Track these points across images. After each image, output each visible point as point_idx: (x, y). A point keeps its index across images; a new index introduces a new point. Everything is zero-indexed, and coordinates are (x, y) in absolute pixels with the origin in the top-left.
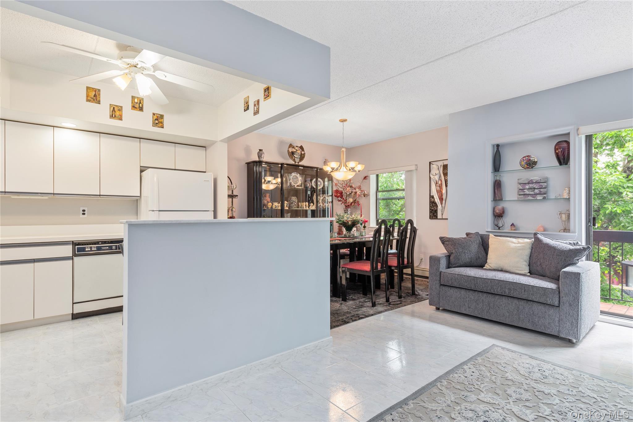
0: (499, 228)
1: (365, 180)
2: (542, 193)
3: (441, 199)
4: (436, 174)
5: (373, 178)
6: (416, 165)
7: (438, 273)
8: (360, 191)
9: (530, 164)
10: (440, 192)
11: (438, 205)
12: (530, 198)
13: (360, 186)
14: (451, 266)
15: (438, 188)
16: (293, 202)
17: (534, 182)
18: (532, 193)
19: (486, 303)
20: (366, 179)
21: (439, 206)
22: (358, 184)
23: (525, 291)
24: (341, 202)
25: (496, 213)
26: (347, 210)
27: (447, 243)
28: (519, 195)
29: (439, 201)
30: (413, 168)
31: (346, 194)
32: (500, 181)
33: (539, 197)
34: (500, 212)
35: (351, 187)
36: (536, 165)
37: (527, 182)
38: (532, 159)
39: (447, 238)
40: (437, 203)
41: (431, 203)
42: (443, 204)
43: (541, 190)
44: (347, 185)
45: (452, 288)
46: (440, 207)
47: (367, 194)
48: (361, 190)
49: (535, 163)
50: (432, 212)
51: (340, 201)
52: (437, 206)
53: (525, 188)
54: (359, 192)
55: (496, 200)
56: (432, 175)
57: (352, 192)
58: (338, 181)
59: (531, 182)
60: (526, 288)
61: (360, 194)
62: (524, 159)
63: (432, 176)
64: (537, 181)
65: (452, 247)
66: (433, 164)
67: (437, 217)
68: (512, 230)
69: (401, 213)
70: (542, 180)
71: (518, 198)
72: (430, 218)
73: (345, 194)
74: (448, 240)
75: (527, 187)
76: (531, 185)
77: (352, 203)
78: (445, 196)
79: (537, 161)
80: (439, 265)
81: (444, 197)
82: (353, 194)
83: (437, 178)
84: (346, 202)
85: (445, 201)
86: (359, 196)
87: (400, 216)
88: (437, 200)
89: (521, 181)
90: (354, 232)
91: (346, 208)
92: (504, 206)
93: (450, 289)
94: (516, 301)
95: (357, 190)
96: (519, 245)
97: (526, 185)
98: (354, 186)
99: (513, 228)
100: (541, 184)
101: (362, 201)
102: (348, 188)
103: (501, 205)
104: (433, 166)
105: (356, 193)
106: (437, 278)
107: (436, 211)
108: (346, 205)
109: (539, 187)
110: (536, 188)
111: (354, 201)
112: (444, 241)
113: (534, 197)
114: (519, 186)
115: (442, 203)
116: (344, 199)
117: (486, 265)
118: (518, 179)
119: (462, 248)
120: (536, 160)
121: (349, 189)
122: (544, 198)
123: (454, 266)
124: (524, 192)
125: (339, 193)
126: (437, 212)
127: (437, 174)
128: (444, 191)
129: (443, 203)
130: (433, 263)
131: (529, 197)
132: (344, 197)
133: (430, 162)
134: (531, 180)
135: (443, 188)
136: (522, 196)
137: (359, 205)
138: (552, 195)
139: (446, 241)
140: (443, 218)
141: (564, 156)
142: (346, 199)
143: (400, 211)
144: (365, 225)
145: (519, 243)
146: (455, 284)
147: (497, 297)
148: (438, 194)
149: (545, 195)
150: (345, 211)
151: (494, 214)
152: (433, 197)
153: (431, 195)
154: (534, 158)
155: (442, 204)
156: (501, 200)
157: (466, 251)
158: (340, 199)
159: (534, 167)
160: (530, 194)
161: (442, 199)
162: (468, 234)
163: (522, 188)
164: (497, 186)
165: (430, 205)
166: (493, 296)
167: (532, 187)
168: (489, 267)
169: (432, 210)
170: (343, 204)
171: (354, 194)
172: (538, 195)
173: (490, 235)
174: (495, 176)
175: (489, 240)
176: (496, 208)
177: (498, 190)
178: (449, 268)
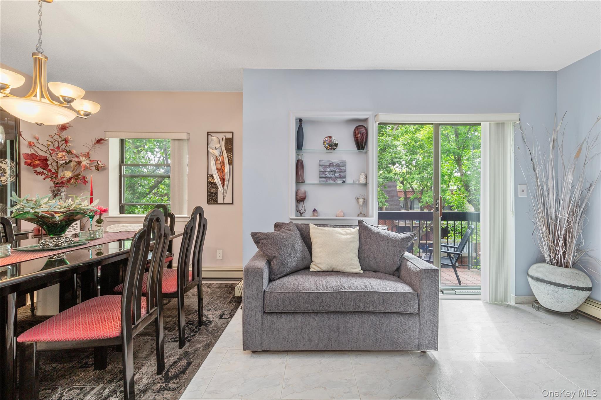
0: (301, 215)
1: (97, 145)
2: (342, 177)
3: (223, 180)
4: (216, 148)
5: (114, 145)
6: (187, 133)
7: (260, 296)
8: (88, 161)
9: (332, 146)
10: (221, 171)
11: (219, 186)
12: (331, 181)
13: (88, 153)
14: (273, 277)
15: (219, 166)
17: (335, 165)
18: (333, 176)
19: (334, 328)
20: (102, 143)
21: (219, 188)
22: (85, 150)
23: (383, 302)
24: (43, 177)
25: (299, 197)
26: (59, 190)
27: (264, 241)
28: (321, 178)
29: (220, 182)
30: (184, 136)
31: (57, 163)
32: (302, 160)
33: (339, 181)
34: (303, 196)
35: (69, 152)
36: (337, 147)
37: (328, 165)
38: (333, 140)
39: (263, 234)
40: (218, 184)
41: (210, 184)
42: (225, 186)
43: (341, 174)
44: (58, 148)
45: (283, 316)
46: (220, 188)
47: (102, 167)
48: (91, 159)
49: (336, 145)
50: (210, 195)
51: (40, 173)
52: (217, 188)
53: (326, 171)
54: (85, 162)
55: (300, 183)
56: (211, 148)
57: (71, 161)
58: (37, 140)
59: (331, 165)
60: (384, 298)
61: (88, 165)
62: (327, 139)
63: (210, 150)
64: (337, 164)
65: (272, 248)
66: (212, 136)
67: (217, 201)
68: (314, 216)
69: (149, 196)
70: (341, 163)
71: (320, 181)
72: (208, 203)
73: (54, 164)
74: (265, 236)
75: (328, 170)
76: (332, 168)
77: (70, 179)
78: (228, 175)
79: (338, 144)
80: (261, 282)
81: (227, 177)
82: (72, 164)
83: (217, 153)
84: (57, 176)
85: (228, 182)
86: (86, 168)
87: (148, 199)
88: (217, 180)
89: (322, 163)
90: (76, 226)
91: (56, 187)
92: (306, 190)
93: (280, 317)
94: (372, 318)
95: (82, 159)
96: (348, 236)
97: (327, 167)
98: (74, 152)
99: (316, 214)
100: (340, 167)
101: (92, 176)
102: (61, 153)
103: (303, 188)
104: (212, 137)
105: (79, 163)
106: (259, 303)
107: (216, 194)
108: (56, 182)
109: (338, 171)
110: (336, 171)
111: (76, 177)
112: (259, 239)
113: (334, 181)
114: (321, 168)
115: (224, 185)
116: (50, 171)
117: (312, 265)
118: (320, 161)
119: (287, 248)
120: (337, 142)
121: (64, 154)
122: (344, 182)
123: (278, 276)
124: (326, 175)
125: (38, 160)
126: (217, 196)
127: (217, 148)
128: (227, 170)
129: (225, 184)
130: (252, 279)
131: (330, 180)
132: (50, 167)
133: (208, 133)
134: (332, 163)
135: (226, 166)
136: (324, 179)
137: (85, 182)
138: (349, 180)
139: (263, 239)
140: (225, 203)
141: (362, 142)
142: (57, 172)
143: (148, 194)
144: (100, 217)
145: (347, 234)
146: (290, 309)
147: (348, 316)
148: (219, 173)
149: (344, 180)
150: (54, 191)
151: (296, 198)
152: (212, 176)
153: (210, 174)
154: (335, 140)
155: (223, 185)
156: (303, 182)
157: (292, 251)
158: (39, 169)
159: (335, 149)
160: (331, 178)
161: (224, 180)
162: (278, 226)
163: (323, 171)
164: (299, 165)
165: (208, 186)
166: (343, 316)
167: (333, 170)
168: (318, 268)
169: (211, 193)
170: (48, 180)
171: (76, 165)
172: (338, 179)
173: (309, 224)
174: (298, 155)
175: (310, 231)
176: (299, 192)
177: (301, 170)
178: (270, 280)
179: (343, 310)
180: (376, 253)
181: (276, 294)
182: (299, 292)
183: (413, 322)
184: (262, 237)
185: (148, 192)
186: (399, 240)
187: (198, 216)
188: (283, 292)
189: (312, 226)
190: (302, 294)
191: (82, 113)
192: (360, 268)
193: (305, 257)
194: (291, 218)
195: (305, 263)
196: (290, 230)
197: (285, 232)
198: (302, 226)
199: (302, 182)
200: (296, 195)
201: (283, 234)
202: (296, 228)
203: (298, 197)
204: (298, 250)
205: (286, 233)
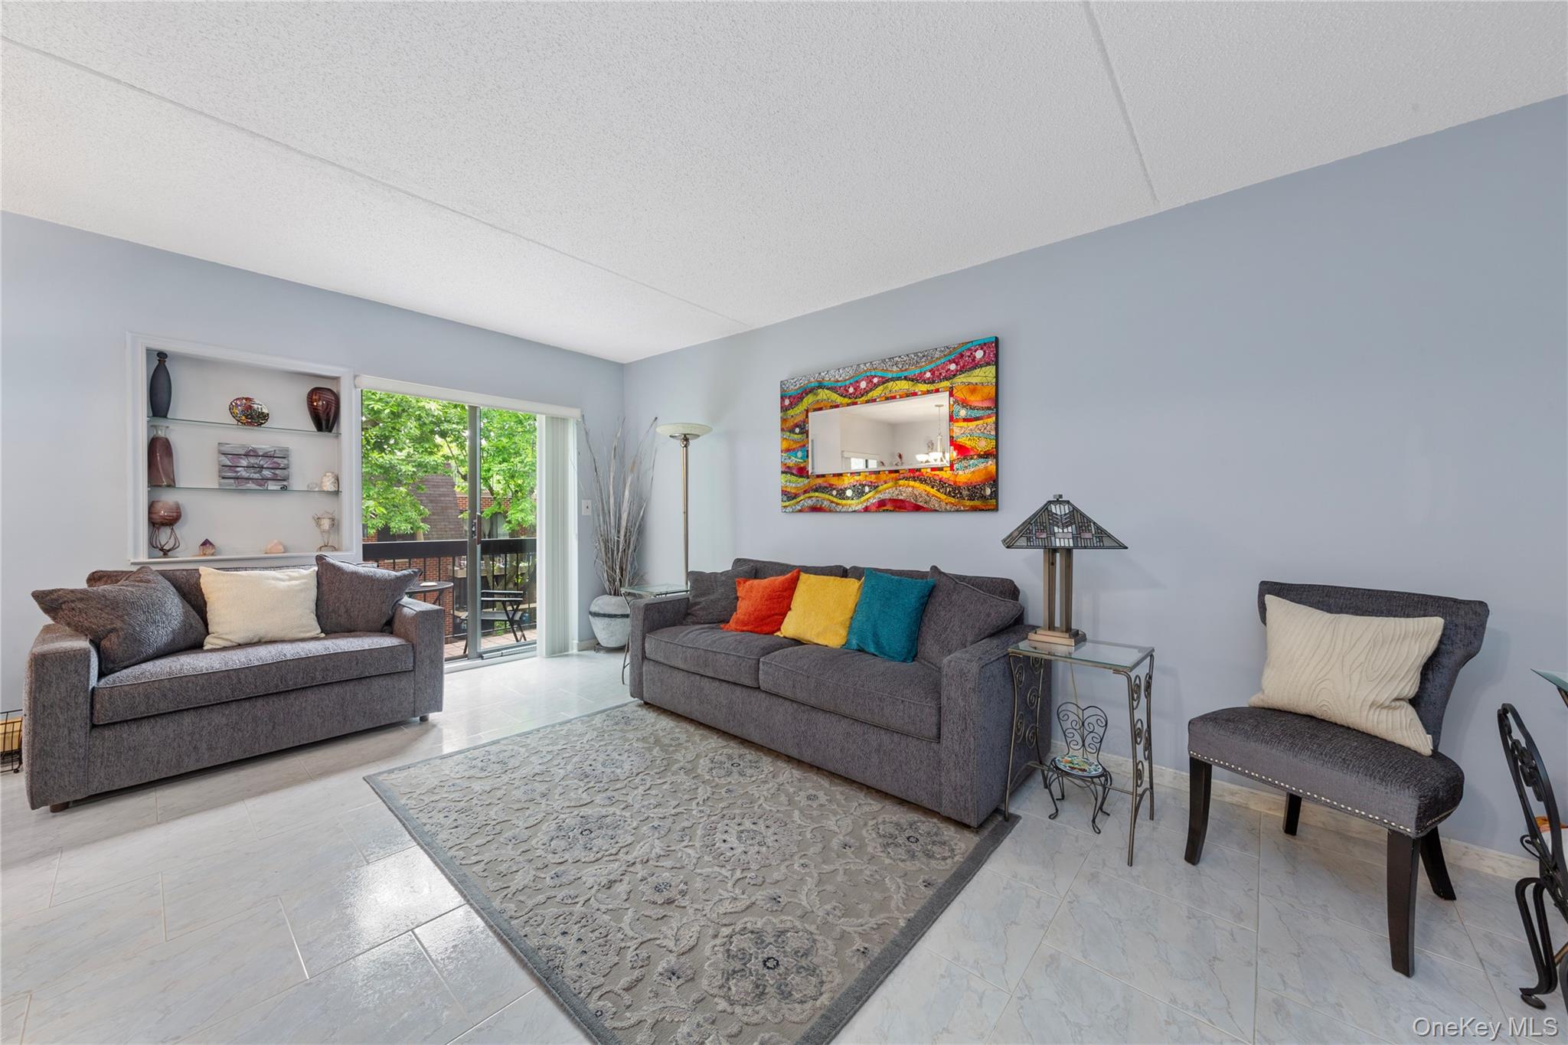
0: (166, 554)
2: (279, 478)
7: (82, 700)
9: (252, 416)
12: (251, 485)
17: (261, 454)
18: (257, 476)
19: (265, 719)
23: (357, 663)
25: (161, 516)
27: (78, 605)
28: (223, 478)
32: (166, 439)
33: (272, 486)
34: (171, 514)
36: (267, 420)
37: (243, 452)
38: (255, 406)
39: (71, 591)
43: (278, 472)
49: (265, 417)
53: (239, 465)
55: (160, 486)
59: (252, 453)
60: (359, 657)
62: (238, 402)
64: (266, 453)
65: (104, 615)
68: (205, 555)
70: (277, 452)
71: (220, 484)
74: (78, 596)
75: (244, 463)
76: (253, 460)
79: (268, 414)
80: (81, 675)
89: (225, 449)
92: (180, 502)
94: (337, 689)
96: (297, 582)
97: (241, 458)
99: (210, 550)
100: (275, 459)
103: (169, 498)
106: (79, 711)
109: (271, 466)
110: (265, 466)
112: (61, 601)
113: (260, 486)
114: (223, 458)
117: (209, 639)
118: (219, 444)
119: (144, 612)
120: (265, 411)
122: (284, 488)
124: (237, 472)
131: (248, 483)
134: (254, 450)
136: (232, 481)
138: (297, 483)
139: (72, 602)
141: (328, 415)
145: (292, 579)
147: (293, 696)
149: (285, 483)
151: (150, 519)
154: (260, 407)
156: (171, 485)
159: (262, 423)
160: (251, 479)
162: (95, 577)
163: (230, 464)
164: (159, 452)
166: (282, 698)
167: (256, 464)
168: (224, 642)
172: (270, 482)
173: (198, 570)
174: (151, 427)
175: (202, 581)
176: (159, 506)
177: (166, 461)
178: (102, 675)
179: (282, 688)
180: (349, 602)
181: (127, 688)
182: (186, 676)
183: (404, 683)
184: (71, 597)
186: (391, 580)
188: (143, 682)
189: (204, 570)
190: (193, 678)
192: (320, 631)
193: (191, 626)
194: (132, 561)
195: (192, 637)
196: (148, 581)
197: (133, 586)
198: (178, 573)
199: (169, 486)
200: (150, 512)
201: (130, 589)
202: (160, 578)
203: (154, 516)
204: (175, 614)
205: (138, 586)
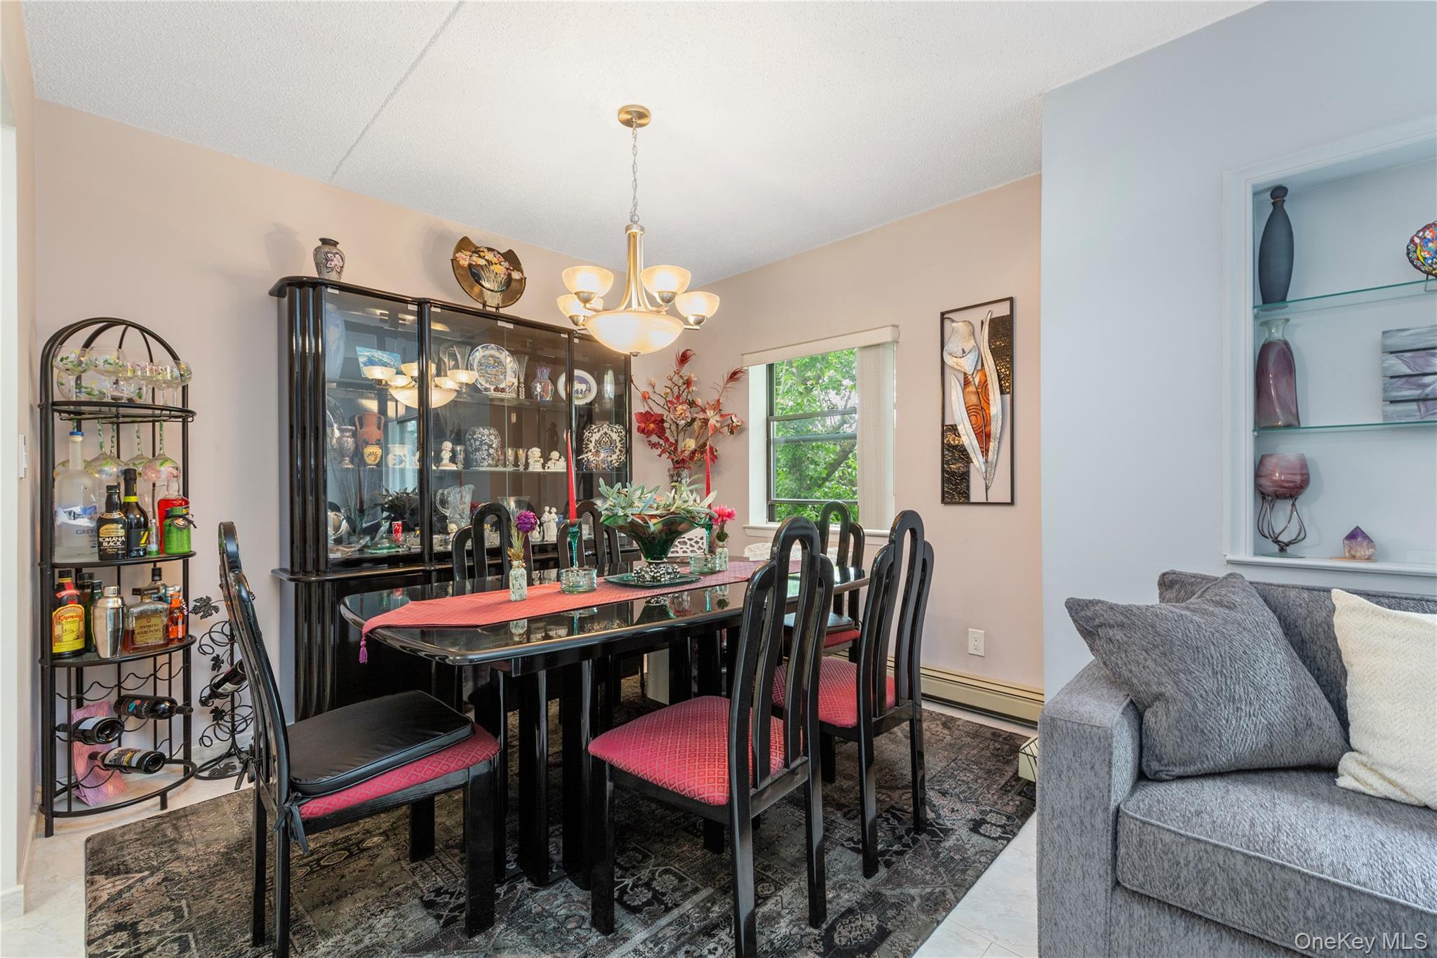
0: (1282, 550)
1: (730, 384)
3: (984, 436)
4: (964, 352)
5: (757, 377)
6: (893, 326)
7: (1101, 822)
8: (718, 418)
10: (979, 413)
11: (972, 455)
13: (718, 401)
14: (1155, 766)
15: (973, 399)
16: (481, 445)
20: (737, 379)
21: (974, 460)
22: (712, 397)
24: (660, 450)
25: (1274, 482)
26: (679, 475)
27: (1118, 635)
28: (1393, 402)
29: (975, 442)
30: (886, 335)
31: (677, 425)
32: (1286, 343)
34: (1291, 478)
35: (692, 404)
39: (1112, 607)
40: (969, 450)
41: (948, 450)
42: (990, 453)
44: (678, 397)
46: (977, 460)
47: (737, 426)
48: (723, 413)
50: (949, 481)
51: (654, 445)
52: (967, 459)
53: (1428, 371)
54: (714, 419)
55: (1273, 428)
56: (950, 354)
57: (693, 420)
58: (653, 387)
61: (718, 425)
62: (1427, 236)
63: (948, 360)
65: (1150, 663)
66: (953, 321)
67: (968, 497)
68: (1352, 557)
69: (827, 484)
71: (1386, 417)
72: (943, 501)
73: (673, 427)
74: (1120, 618)
77: (693, 453)
78: (1000, 422)
80: (1103, 773)
81: (995, 428)
82: (696, 425)
83: (968, 364)
84: (676, 449)
85: (999, 443)
86: (717, 430)
87: (826, 490)
88: (968, 438)
89: (1396, 342)
90: (701, 541)
91: (675, 468)
92: (1307, 456)
95: (710, 413)
98: (699, 401)
99: (1362, 550)
101: (725, 446)
102: (680, 407)
104: (954, 324)
105: (706, 421)
106: (1095, 843)
107: (965, 477)
108: (675, 459)
111: (701, 448)
112: (1097, 622)
114: (1393, 361)
115: (987, 451)
116: (667, 440)
117: (1347, 763)
118: (1385, 332)
119: (1215, 673)
121: (684, 408)
123: (1178, 771)
124: (1424, 387)
125: (653, 422)
126: (968, 481)
127: (967, 350)
128: (995, 408)
129: (991, 448)
132: (668, 433)
133: (943, 314)
135: (991, 397)
136: (1414, 407)
137: (714, 458)
139: (1111, 627)
140: (990, 501)
142: (677, 441)
143: (825, 480)
144: (722, 528)
148: (973, 418)
150: (672, 476)
151: (1258, 486)
152: (954, 429)
153: (947, 423)
155: (985, 451)
156: (1293, 424)
157: (1239, 690)
158: (654, 439)
161: (988, 436)
162: (1170, 584)
163: (1409, 372)
165: (943, 456)
168: (1386, 784)
169: (952, 474)
170: (665, 456)
171: (701, 427)
173: (1328, 591)
174: (1262, 323)
175: (1337, 620)
176: (1271, 463)
177: (1283, 382)
178: (1143, 777)
181: (1167, 838)
182: (1283, 867)
184: (1110, 617)
185: (824, 476)
187: (908, 535)
188: (1199, 841)
189: (1340, 598)
191: (692, 320)
193: (1309, 725)
194: (1230, 557)
195: (1310, 750)
196: (1231, 607)
197: (1204, 612)
198: (1293, 594)
199: (1288, 426)
200: (1258, 475)
201: (1197, 618)
202: (1258, 601)
203: (1263, 481)
204: (1274, 689)
205: (1212, 614)
